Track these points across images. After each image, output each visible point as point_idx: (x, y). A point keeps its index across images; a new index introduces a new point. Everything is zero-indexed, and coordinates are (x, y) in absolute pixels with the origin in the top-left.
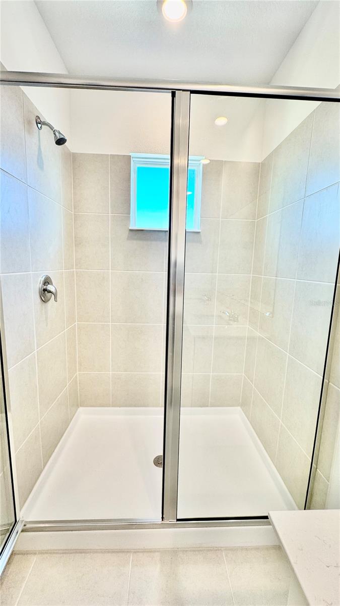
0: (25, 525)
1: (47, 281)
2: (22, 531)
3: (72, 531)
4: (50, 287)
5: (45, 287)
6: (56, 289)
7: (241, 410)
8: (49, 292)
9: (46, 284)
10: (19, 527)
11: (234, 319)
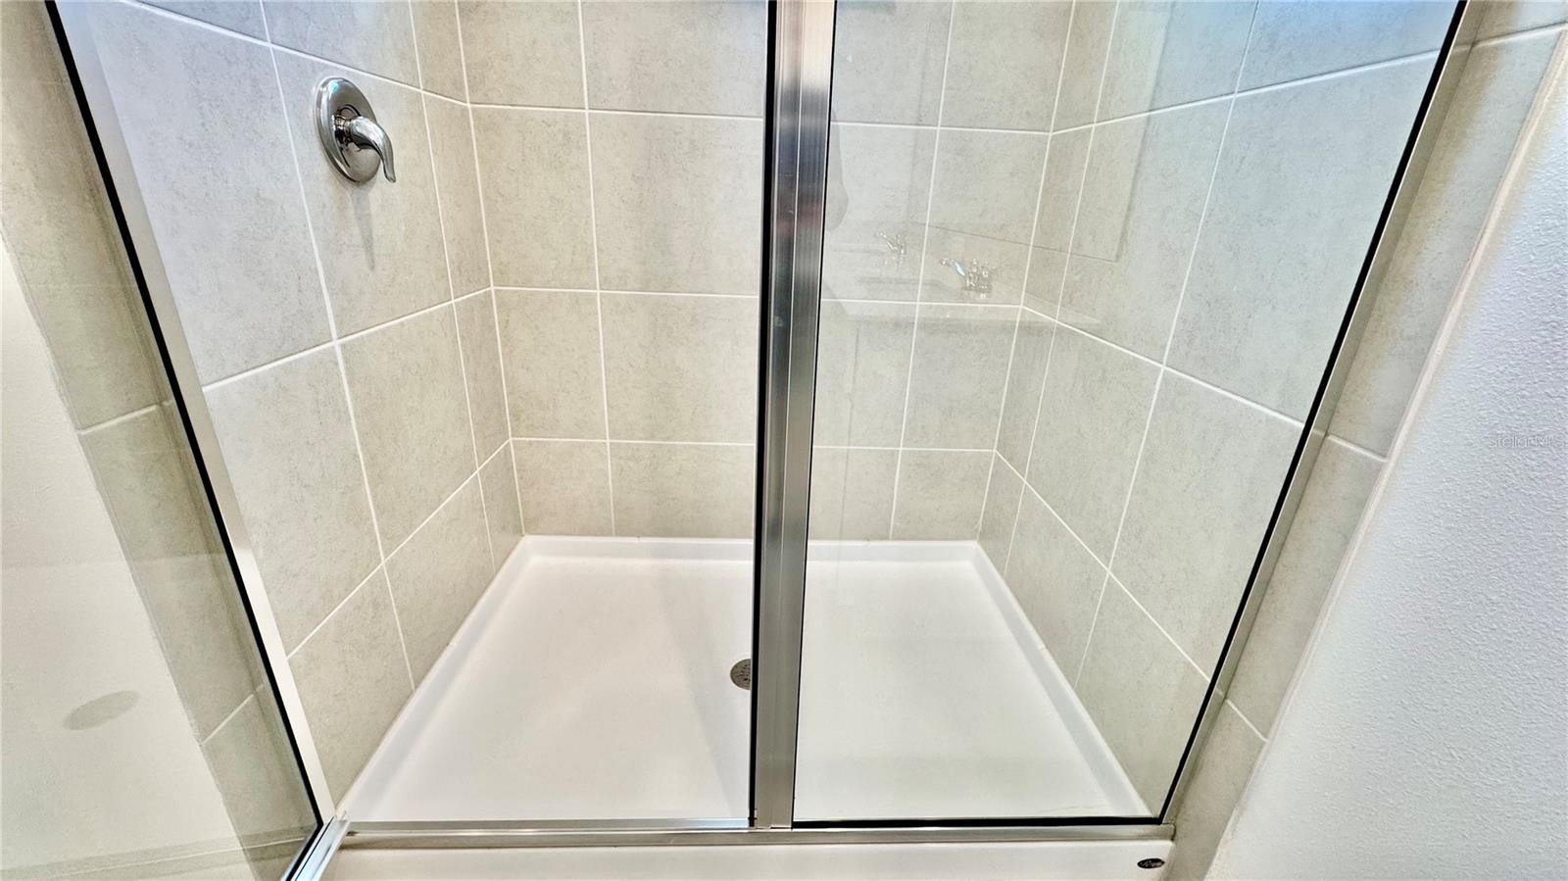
0: (350, 833)
1: (348, 103)
2: (343, 847)
3: (489, 848)
4: (363, 126)
5: (343, 125)
6: (386, 136)
7: (980, 548)
8: (365, 143)
9: (347, 113)
10: (331, 838)
11: (980, 284)
